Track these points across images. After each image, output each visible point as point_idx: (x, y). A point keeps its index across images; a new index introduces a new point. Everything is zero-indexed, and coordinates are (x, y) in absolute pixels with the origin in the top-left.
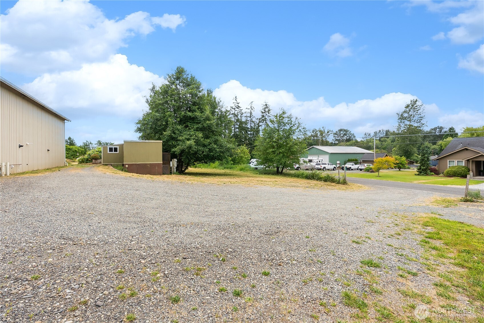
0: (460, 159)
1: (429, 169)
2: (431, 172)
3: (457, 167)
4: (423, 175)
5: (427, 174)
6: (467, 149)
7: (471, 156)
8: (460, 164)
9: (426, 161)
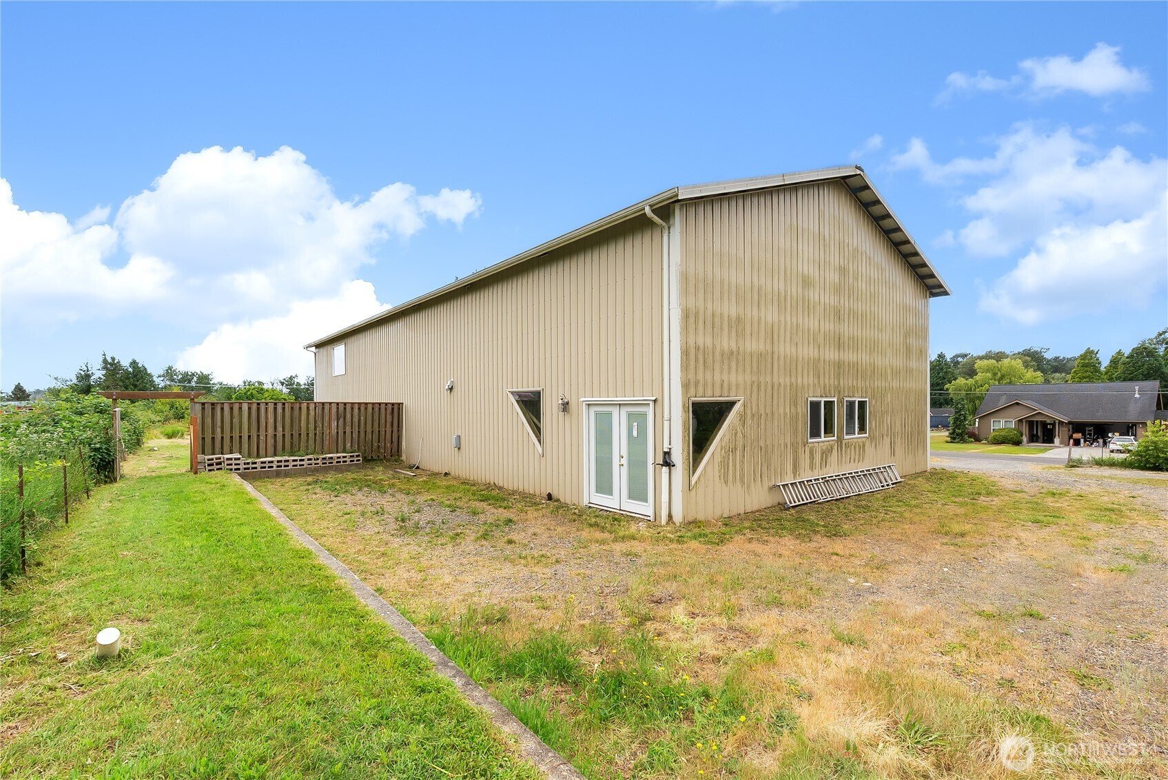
0: (1009, 418)
1: (967, 434)
2: (969, 437)
3: (1006, 430)
4: (958, 442)
5: (963, 441)
6: (1017, 404)
7: (1024, 414)
8: (1009, 425)
9: (961, 421)
